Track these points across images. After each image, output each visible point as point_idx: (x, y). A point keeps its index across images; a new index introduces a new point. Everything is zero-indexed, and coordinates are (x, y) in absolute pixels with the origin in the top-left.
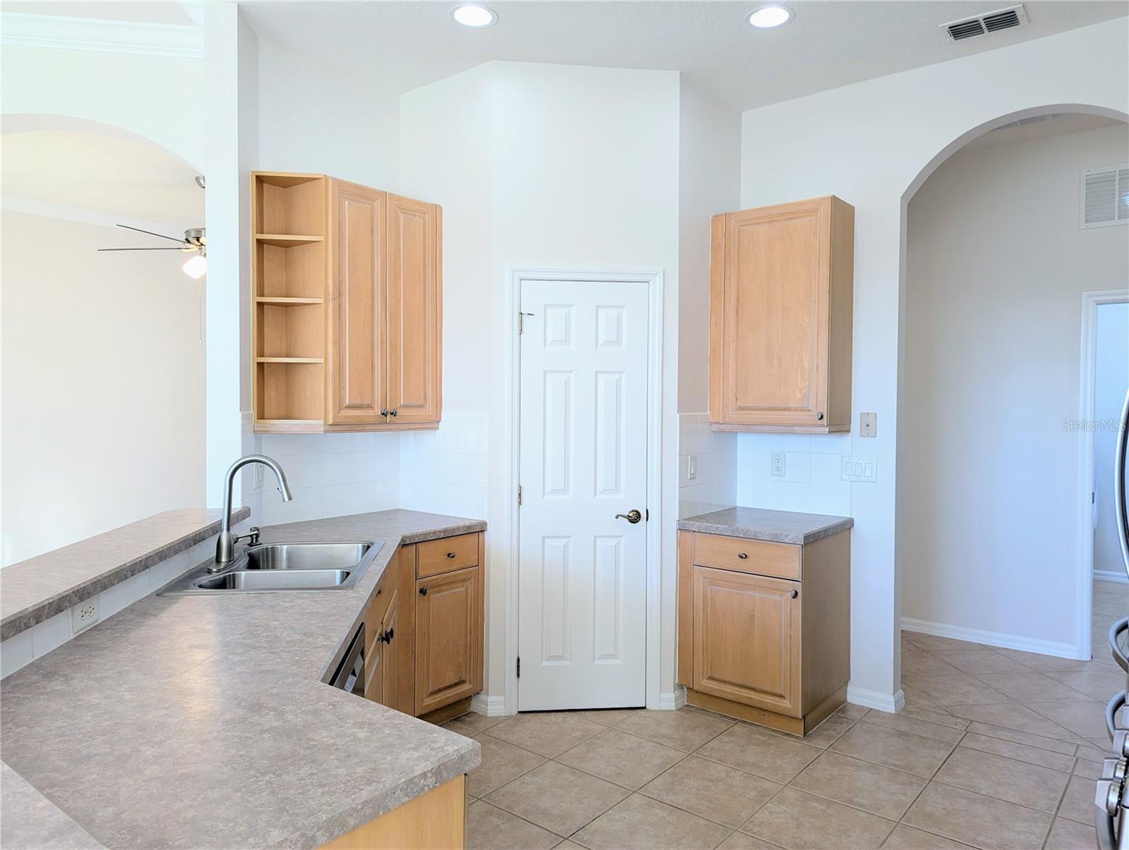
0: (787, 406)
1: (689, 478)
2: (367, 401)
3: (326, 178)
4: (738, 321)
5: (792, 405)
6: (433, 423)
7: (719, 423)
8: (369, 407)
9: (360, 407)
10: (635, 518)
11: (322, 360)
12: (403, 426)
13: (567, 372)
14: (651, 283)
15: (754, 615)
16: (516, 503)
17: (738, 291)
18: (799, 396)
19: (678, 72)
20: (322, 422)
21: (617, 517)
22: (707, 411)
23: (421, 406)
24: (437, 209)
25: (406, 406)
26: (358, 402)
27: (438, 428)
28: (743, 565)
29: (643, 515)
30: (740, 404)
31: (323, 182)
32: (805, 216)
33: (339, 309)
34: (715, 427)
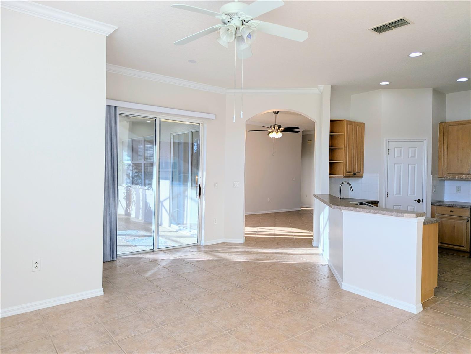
0: (463, 173)
1: (434, 192)
2: (351, 171)
3: (345, 120)
4: (447, 150)
5: (465, 173)
6: (361, 177)
7: (442, 178)
8: (351, 172)
9: (349, 172)
10: (419, 201)
11: (343, 162)
12: (356, 177)
13: (400, 164)
14: (424, 142)
15: (455, 226)
16: (387, 197)
17: (448, 143)
18: (467, 170)
19: (432, 89)
20: (343, 176)
21: (415, 201)
22: (437, 174)
23: (360, 172)
24: (364, 124)
25: (357, 172)
26: (349, 171)
27: (362, 178)
28: (452, 214)
29: (421, 201)
30: (448, 172)
31: (344, 121)
32: (469, 124)
33: (347, 150)
34: (440, 179)
